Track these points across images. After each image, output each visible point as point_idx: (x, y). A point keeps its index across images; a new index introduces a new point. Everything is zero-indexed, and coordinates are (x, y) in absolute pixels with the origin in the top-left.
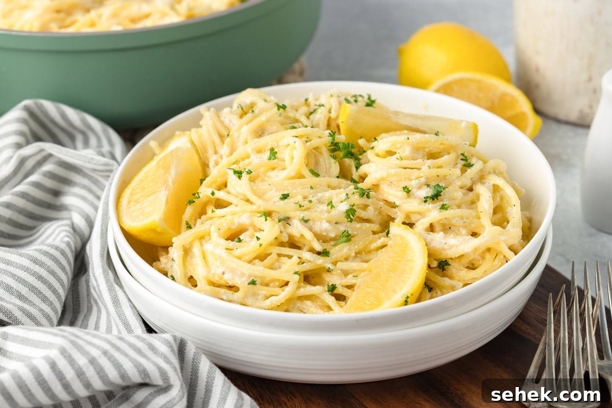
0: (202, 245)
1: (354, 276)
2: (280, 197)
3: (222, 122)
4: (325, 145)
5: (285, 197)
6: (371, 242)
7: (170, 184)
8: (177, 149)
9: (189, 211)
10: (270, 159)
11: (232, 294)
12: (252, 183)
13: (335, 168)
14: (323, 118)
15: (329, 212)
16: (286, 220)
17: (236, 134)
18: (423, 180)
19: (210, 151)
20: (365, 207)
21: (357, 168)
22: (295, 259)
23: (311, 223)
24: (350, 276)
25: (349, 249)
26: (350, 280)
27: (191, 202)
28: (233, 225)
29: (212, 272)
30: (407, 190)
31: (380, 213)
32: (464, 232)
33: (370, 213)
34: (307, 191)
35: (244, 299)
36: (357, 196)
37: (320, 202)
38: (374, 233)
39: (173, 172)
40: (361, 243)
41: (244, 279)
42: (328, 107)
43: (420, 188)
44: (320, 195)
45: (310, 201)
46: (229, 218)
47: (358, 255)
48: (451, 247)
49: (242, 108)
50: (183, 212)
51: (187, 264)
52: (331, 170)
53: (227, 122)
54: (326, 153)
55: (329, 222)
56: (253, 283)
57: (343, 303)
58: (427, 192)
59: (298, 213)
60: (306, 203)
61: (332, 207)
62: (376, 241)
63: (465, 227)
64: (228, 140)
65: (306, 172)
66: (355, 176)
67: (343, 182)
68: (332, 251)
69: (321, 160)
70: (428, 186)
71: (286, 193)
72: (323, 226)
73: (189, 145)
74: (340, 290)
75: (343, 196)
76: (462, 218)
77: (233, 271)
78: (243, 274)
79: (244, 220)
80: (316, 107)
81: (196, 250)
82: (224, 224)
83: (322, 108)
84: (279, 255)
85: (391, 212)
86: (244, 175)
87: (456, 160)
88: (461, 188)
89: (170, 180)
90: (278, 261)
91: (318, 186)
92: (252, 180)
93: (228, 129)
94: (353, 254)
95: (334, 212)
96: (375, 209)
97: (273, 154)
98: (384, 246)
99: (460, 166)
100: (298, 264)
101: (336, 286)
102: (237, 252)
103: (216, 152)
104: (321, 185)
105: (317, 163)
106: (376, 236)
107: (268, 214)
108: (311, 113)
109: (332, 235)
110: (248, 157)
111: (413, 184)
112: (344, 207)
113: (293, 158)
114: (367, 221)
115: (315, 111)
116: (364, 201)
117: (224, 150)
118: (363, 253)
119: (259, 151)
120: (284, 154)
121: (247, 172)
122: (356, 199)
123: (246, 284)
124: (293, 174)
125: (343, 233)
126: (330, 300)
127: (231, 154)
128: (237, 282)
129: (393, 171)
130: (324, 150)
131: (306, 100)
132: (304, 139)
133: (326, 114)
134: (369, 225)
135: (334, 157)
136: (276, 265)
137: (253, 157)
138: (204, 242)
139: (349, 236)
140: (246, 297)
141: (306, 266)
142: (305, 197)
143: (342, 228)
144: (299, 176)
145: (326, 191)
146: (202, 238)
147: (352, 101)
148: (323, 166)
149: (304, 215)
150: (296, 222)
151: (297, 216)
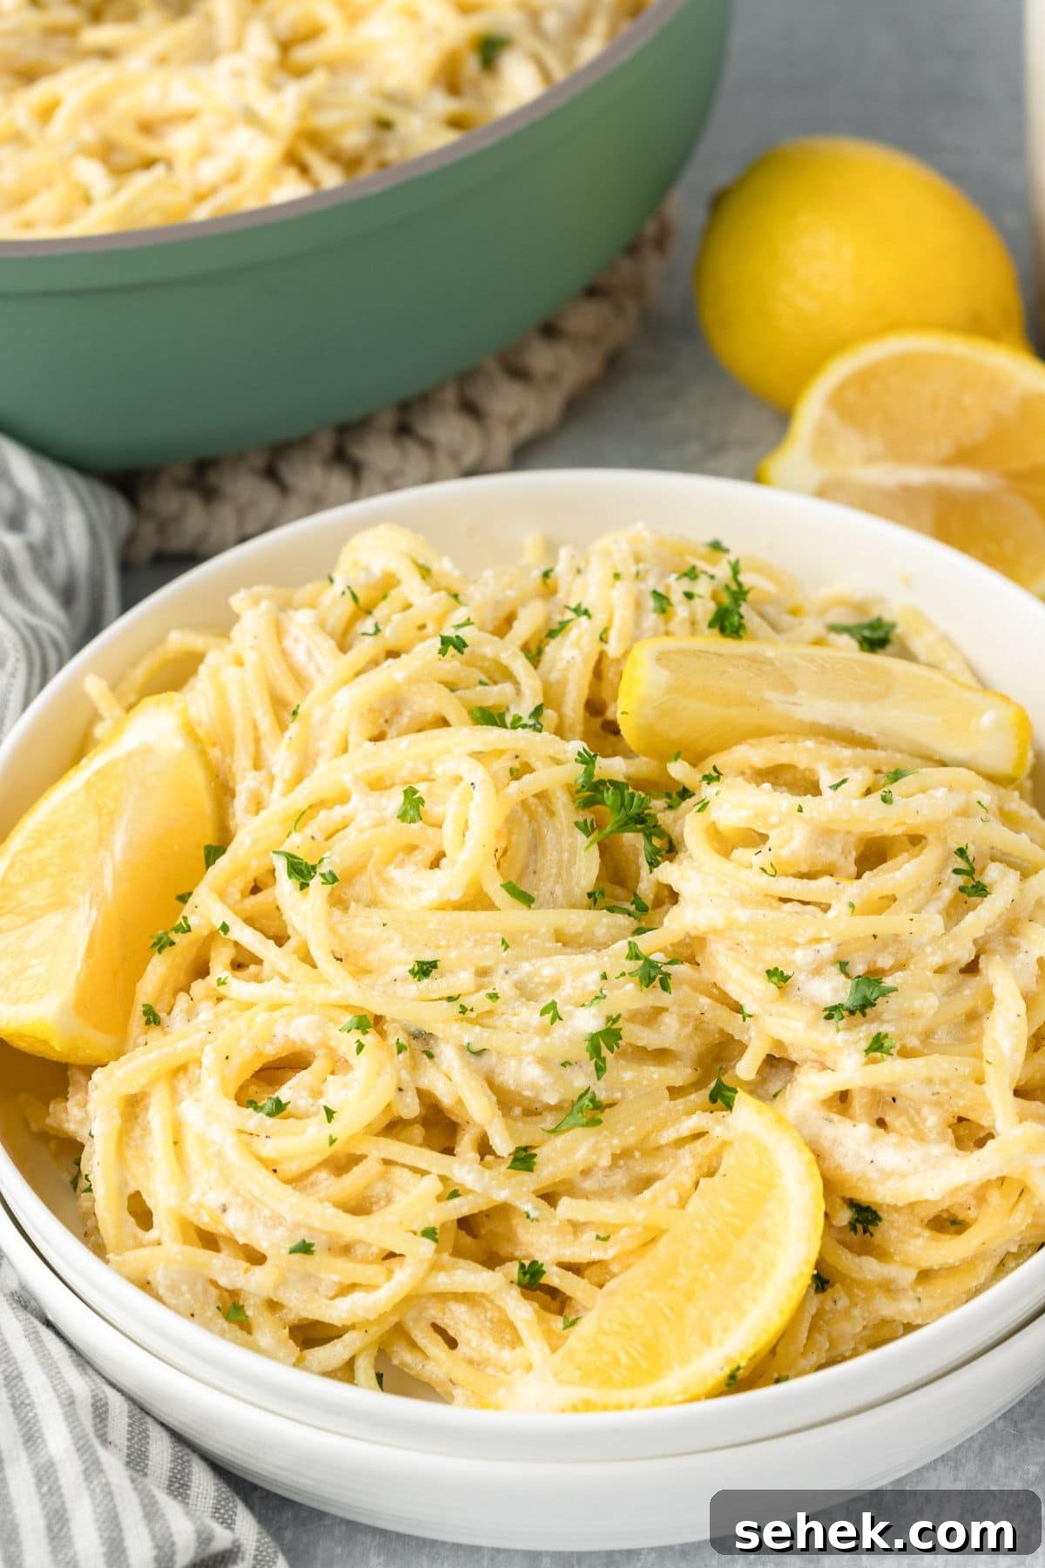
0: (175, 1098)
1: (598, 1237)
2: (411, 967)
3: (285, 655)
4: (568, 787)
5: (425, 969)
6: (663, 1125)
7: (108, 883)
8: (145, 751)
9: (158, 970)
10: (402, 816)
11: (246, 1271)
12: (337, 913)
13: (586, 867)
14: (579, 659)
15: (545, 1032)
16: (421, 1043)
17: (318, 713)
18: (827, 950)
19: (241, 762)
20: (652, 1016)
21: (653, 864)
22: (431, 1185)
23: (490, 1060)
24: (589, 1236)
25: (595, 1149)
26: (583, 1250)
27: (162, 944)
28: (271, 1042)
29: (194, 1197)
30: (778, 977)
31: (700, 1026)
32: (932, 1120)
33: (669, 1032)
34: (489, 954)
35: (277, 1287)
36: (630, 987)
37: (525, 992)
38: (675, 1092)
39: (119, 840)
40: (632, 1128)
41: (280, 1233)
42: (599, 620)
43: (817, 971)
44: (526, 967)
45: (494, 997)
46: (261, 1017)
47: (621, 1162)
48: (886, 1175)
49: (355, 598)
50: (139, 974)
51: (130, 1154)
52: (574, 871)
53: (299, 655)
54: (566, 811)
55: (543, 1061)
56: (305, 1248)
57: (558, 1323)
58: (833, 989)
59: (455, 1028)
60: (478, 1001)
61: (557, 1017)
62: (677, 1120)
63: (939, 1104)
64: (294, 729)
65: (494, 888)
66: (646, 886)
67: (603, 922)
68: (542, 1154)
69: (549, 836)
70: (843, 966)
71: (428, 957)
72: (525, 1074)
73: (179, 744)
74: (554, 1277)
75: (591, 981)
76: (929, 1081)
77: (250, 1204)
78: (276, 1220)
79: (299, 1030)
80: (569, 615)
81: (156, 1115)
82: (244, 1042)
83: (584, 619)
84: (387, 1162)
85: (733, 1025)
86: (316, 882)
87: (941, 870)
88: (941, 970)
89: (108, 871)
90: (383, 1177)
91: (526, 937)
92: (339, 902)
93: (301, 681)
94: (605, 1161)
95: (559, 1031)
96: (684, 1019)
97: (413, 805)
98: (698, 1136)
99: (947, 893)
100: (439, 1198)
101: (544, 1268)
102: (268, 1149)
103: (258, 763)
104: (533, 934)
105: (536, 844)
106: (680, 1104)
107: (371, 1023)
108: (552, 634)
109: (552, 1100)
110: (344, 798)
111: (798, 959)
112: (588, 1022)
113: (466, 827)
114: (661, 1056)
115: (563, 625)
116: (655, 996)
117: (281, 759)
118: (637, 1154)
119: (377, 785)
120: (445, 806)
121: (323, 875)
122: (628, 996)
123: (285, 1251)
124: (456, 895)
125: (581, 1097)
126: (521, 1311)
127: (299, 778)
128: (260, 1240)
129: (742, 914)
130: (562, 802)
131: (546, 575)
132: (506, 763)
133: (592, 648)
134: (659, 1075)
135: (587, 829)
136: (379, 1189)
137: (355, 801)
138: (183, 1085)
139: (598, 1106)
140: (282, 1282)
141: (460, 1207)
142: (483, 973)
143: (581, 1079)
144: (477, 901)
145: (548, 954)
146: (180, 1071)
147: (676, 596)
148: (551, 857)
149: (474, 1036)
150: (448, 1054)
151: (452, 1036)
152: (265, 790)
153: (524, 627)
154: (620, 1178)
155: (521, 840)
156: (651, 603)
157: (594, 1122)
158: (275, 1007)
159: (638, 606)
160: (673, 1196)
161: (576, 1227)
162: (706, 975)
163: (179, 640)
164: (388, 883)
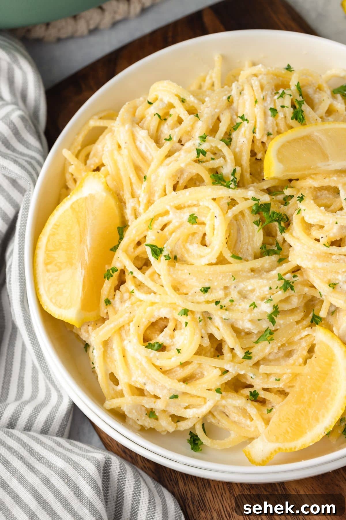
0: (122, 340)
1: (276, 380)
2: (200, 289)
4: (250, 208)
5: (206, 290)
6: (295, 335)
7: (87, 258)
8: (92, 197)
9: (107, 286)
10: (190, 222)
12: (171, 269)
13: (259, 238)
14: (246, 142)
15: (252, 311)
17: (153, 178)
19: (127, 196)
20: (287, 300)
21: (282, 232)
22: (217, 371)
23: (232, 321)
24: (272, 379)
25: (272, 348)
26: (271, 384)
27: (109, 276)
28: (153, 317)
29: (134, 379)
30: (334, 285)
31: (305, 296)
33: (294, 302)
34: (228, 282)
36: (280, 292)
37: (243, 296)
38: (298, 322)
39: (88, 239)
40: (284, 339)
41: (165, 391)
42: (252, 123)
44: (242, 285)
45: (232, 301)
46: (148, 309)
47: (281, 349)
49: (159, 116)
50: (101, 286)
52: (254, 240)
53: (143, 149)
54: (250, 218)
55: (251, 321)
57: (265, 410)
59: (219, 313)
60: (227, 303)
61: (255, 306)
62: (299, 332)
64: (145, 184)
65: (228, 255)
66: (280, 238)
68: (253, 352)
69: (244, 227)
71: (207, 285)
72: (246, 325)
74: (262, 395)
75: (266, 290)
77: (154, 382)
78: (163, 387)
79: (163, 314)
80: (239, 120)
81: (115, 345)
82: (144, 320)
83: (245, 122)
86: (162, 259)
89: (86, 253)
91: (241, 273)
94: (276, 351)
95: (257, 311)
96: (300, 297)
97: (193, 218)
98: (307, 336)
100: (220, 375)
101: (259, 393)
102: (158, 363)
103: (133, 195)
104: (243, 271)
105: (239, 230)
106: (300, 326)
108: (235, 129)
109: (255, 331)
110: (167, 213)
111: (340, 279)
112: (267, 308)
113: (214, 229)
114: (293, 311)
115: (238, 125)
116: (289, 293)
117: (142, 196)
118: (287, 345)
120: (206, 217)
121: (165, 256)
122: (280, 295)
123: (168, 398)
125: (266, 331)
126: (252, 409)
128: (158, 393)
130: (247, 213)
131: (229, 98)
132: (225, 201)
133: (250, 136)
134: (292, 319)
135: (257, 223)
136: (198, 371)
137: (171, 213)
138: (123, 333)
139: (271, 333)
140: (168, 405)
141: (227, 377)
142: (226, 288)
143: (266, 324)
144: (221, 261)
145: (249, 278)
146: (121, 328)
147: (278, 108)
148: (245, 235)
149: (226, 314)
150: (217, 321)
151: (218, 315)
152: (137, 206)
153: (223, 128)
154: (281, 354)
155: (234, 232)
156: (269, 112)
157: (272, 339)
158: (153, 304)
159: (265, 114)
160: (301, 360)
161: (268, 375)
162: (305, 277)
163: (94, 123)
164: (187, 251)
